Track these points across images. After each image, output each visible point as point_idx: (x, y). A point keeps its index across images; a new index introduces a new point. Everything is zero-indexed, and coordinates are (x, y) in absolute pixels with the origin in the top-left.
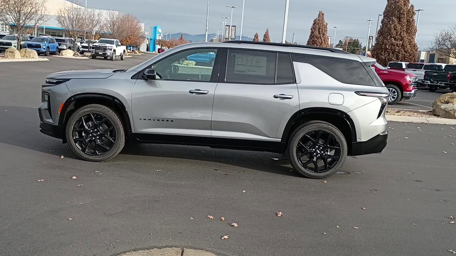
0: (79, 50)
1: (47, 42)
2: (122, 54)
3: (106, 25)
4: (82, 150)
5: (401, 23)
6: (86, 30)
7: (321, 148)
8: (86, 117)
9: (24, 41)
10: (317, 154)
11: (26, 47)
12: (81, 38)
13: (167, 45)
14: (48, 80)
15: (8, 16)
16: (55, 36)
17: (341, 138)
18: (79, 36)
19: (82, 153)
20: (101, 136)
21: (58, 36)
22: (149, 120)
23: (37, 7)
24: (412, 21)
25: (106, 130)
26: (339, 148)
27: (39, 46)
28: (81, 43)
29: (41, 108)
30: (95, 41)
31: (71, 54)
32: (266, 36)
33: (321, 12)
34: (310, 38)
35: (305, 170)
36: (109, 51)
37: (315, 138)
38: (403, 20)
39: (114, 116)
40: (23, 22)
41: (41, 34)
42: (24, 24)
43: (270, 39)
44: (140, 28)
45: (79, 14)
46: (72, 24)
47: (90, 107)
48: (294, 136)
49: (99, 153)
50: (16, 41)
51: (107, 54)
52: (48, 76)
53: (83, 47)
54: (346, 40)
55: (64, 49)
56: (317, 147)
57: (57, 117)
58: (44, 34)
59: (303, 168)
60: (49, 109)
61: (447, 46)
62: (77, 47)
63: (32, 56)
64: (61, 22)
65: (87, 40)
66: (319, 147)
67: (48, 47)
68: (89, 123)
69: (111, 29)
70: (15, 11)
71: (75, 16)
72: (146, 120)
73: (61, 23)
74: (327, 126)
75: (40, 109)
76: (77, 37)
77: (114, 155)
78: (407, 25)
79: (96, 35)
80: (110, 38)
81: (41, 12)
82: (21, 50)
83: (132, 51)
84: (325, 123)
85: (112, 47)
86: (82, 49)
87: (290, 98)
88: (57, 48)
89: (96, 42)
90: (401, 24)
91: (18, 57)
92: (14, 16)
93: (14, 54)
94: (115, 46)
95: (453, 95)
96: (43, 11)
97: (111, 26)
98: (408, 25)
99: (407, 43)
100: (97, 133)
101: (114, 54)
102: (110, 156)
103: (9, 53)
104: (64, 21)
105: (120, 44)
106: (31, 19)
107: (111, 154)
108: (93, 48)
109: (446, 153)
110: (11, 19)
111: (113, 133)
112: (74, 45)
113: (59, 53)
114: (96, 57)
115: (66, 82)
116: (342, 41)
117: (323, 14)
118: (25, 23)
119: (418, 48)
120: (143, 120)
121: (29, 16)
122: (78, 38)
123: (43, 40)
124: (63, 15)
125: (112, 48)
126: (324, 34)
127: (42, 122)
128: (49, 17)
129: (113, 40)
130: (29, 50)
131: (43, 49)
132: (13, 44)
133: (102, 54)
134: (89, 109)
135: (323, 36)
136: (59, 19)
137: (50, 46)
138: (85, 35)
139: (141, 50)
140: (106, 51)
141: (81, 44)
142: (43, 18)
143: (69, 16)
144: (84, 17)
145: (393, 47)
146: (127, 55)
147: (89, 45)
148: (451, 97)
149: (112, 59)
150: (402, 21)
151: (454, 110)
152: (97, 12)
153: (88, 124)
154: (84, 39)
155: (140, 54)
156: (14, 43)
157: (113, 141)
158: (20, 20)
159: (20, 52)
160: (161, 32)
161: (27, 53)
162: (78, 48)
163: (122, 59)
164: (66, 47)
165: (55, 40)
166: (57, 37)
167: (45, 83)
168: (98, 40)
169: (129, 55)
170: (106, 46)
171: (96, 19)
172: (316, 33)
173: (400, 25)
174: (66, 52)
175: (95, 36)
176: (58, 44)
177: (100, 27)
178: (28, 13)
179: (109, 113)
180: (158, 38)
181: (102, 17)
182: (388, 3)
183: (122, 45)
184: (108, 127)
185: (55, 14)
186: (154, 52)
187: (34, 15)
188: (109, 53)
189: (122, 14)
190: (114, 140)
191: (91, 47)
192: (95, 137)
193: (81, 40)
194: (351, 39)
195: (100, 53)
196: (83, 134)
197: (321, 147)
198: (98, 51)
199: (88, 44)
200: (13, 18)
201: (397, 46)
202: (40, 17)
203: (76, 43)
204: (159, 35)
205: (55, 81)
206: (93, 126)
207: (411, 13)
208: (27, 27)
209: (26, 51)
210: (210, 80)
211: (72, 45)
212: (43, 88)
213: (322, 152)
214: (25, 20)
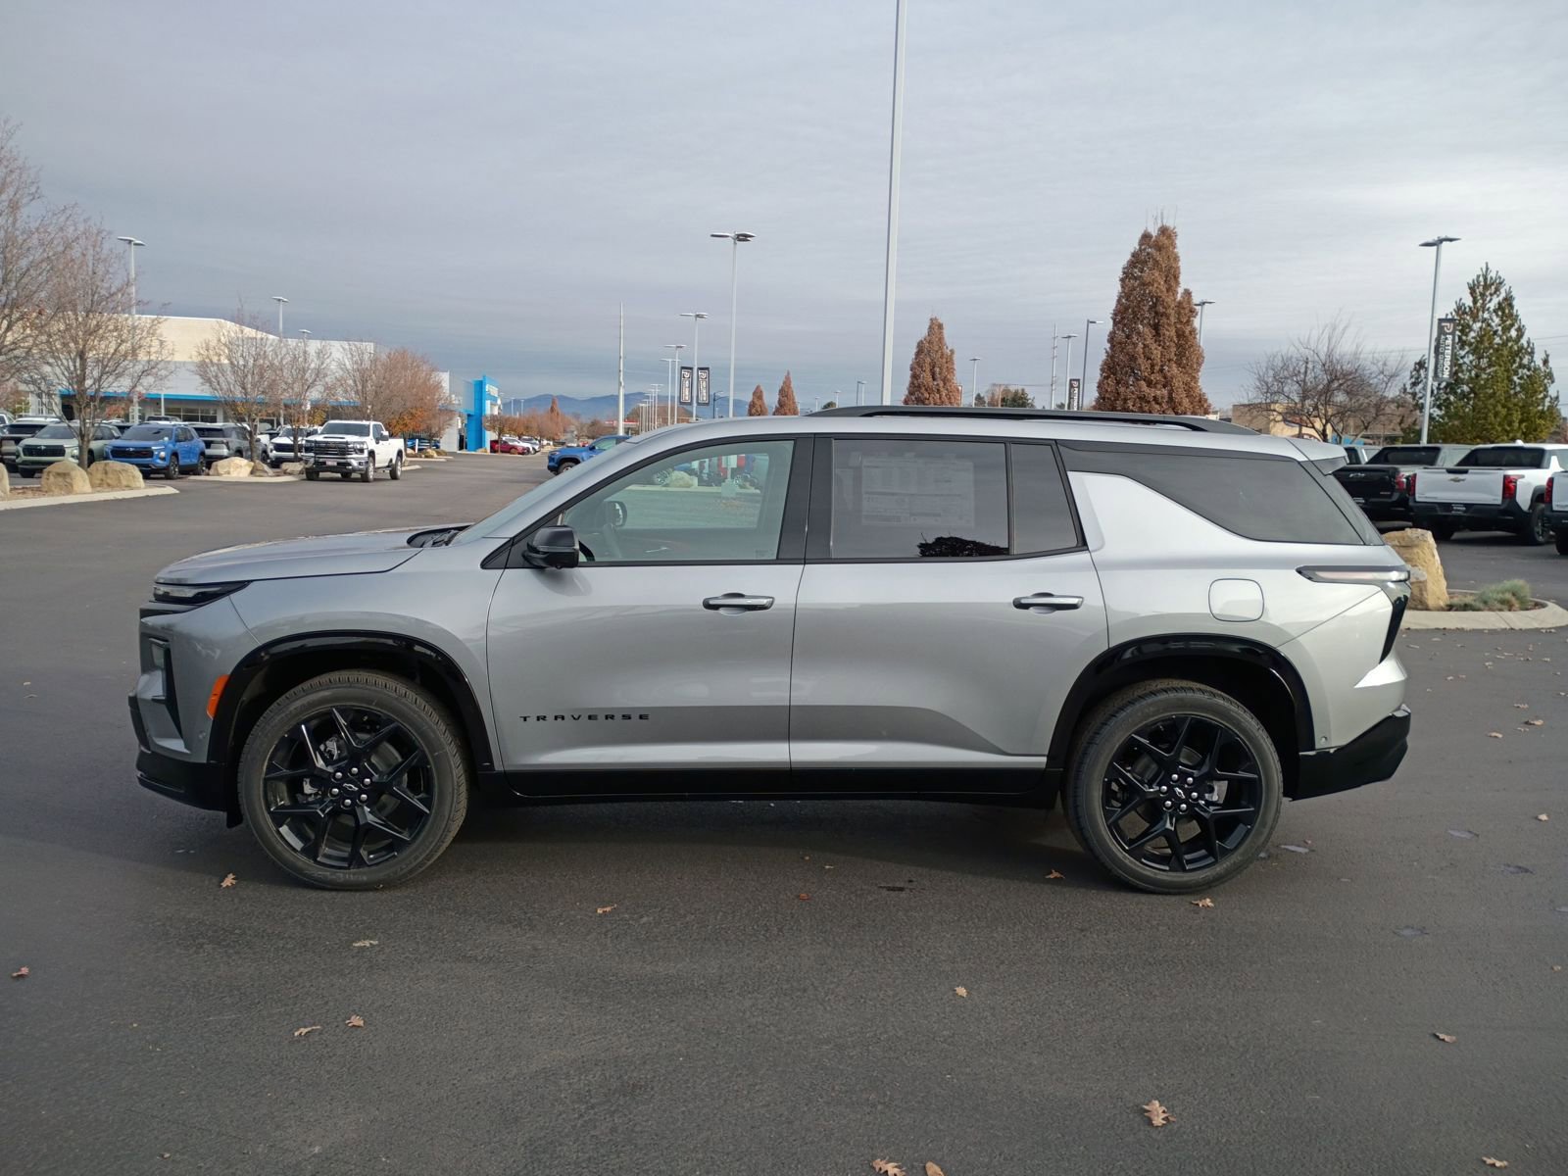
0: (268, 456)
1: (170, 439)
2: (394, 462)
3: (341, 381)
4: (304, 851)
5: (1161, 338)
6: (285, 397)
7: (1190, 779)
8: (314, 723)
9: (101, 439)
10: (1178, 801)
11: (106, 458)
12: (271, 422)
13: (515, 430)
14: (162, 589)
15: (47, 369)
16: (195, 419)
17: (1262, 741)
18: (265, 418)
19: (303, 861)
20: (376, 792)
21: (204, 419)
22: (556, 718)
23: (137, 338)
24: (1190, 332)
25: (397, 767)
26: (1256, 776)
27: (147, 453)
28: (272, 436)
29: (138, 697)
30: (311, 429)
31: (243, 470)
32: (785, 393)
33: (936, 319)
34: (911, 393)
35: (1138, 863)
36: (355, 456)
37: (1164, 746)
38: (1167, 330)
39: (423, 714)
40: (94, 383)
41: (153, 415)
42: (97, 391)
43: (796, 400)
44: (438, 386)
45: (262, 353)
46: (243, 384)
47: (329, 685)
48: (1090, 743)
49: (370, 854)
50: (75, 442)
51: (350, 464)
52: (164, 574)
53: (279, 447)
54: (993, 394)
55: (221, 458)
56: (1175, 776)
57: (201, 732)
58: (163, 415)
59: (1129, 860)
60: (170, 700)
61: (1288, 397)
62: (261, 448)
63: (124, 483)
64: (209, 379)
65: (289, 427)
66: (1183, 776)
67: (175, 454)
68: (327, 742)
69: (357, 392)
70: (69, 352)
71: (251, 361)
72: (544, 718)
73: (209, 381)
74: (1209, 701)
75: (134, 702)
76: (258, 419)
77: (428, 858)
78: (1178, 346)
79: (314, 412)
80: (356, 419)
81: (149, 352)
82: (92, 466)
83: (420, 450)
84: (1200, 690)
85: (363, 443)
86: (275, 453)
87: (1074, 607)
88: (202, 454)
89: (315, 432)
90: (1162, 343)
91: (83, 489)
92: (68, 369)
93: (68, 480)
94: (374, 441)
95: (1406, 539)
96: (153, 350)
97: (356, 385)
98: (1181, 346)
99: (1180, 395)
100: (363, 782)
101: (371, 464)
102: (414, 864)
103: (55, 478)
104: (220, 375)
105: (386, 433)
106: (119, 376)
107: (416, 858)
108: (308, 450)
109: (1500, 736)
110: (58, 378)
111: (421, 777)
112: (250, 443)
113: (209, 467)
114: (318, 475)
115: (232, 595)
116: (982, 395)
117: (940, 326)
118: (99, 386)
119: (1209, 406)
120: (536, 719)
121: (111, 366)
122: (262, 421)
123: (158, 433)
124: (215, 359)
125: (365, 447)
126: (945, 380)
127: (146, 751)
128: (172, 367)
129: (365, 422)
130: (115, 465)
131: (159, 461)
132: (67, 450)
133: (335, 464)
134: (326, 693)
135: (945, 384)
136: (203, 369)
137: (179, 451)
138: (282, 412)
139: (443, 447)
140: (349, 456)
141: (271, 439)
142: (154, 371)
143: (234, 360)
144: (276, 362)
145: (1144, 404)
146: (406, 464)
147: (295, 440)
148: (1404, 544)
149: (364, 479)
150: (1164, 335)
151: (1420, 582)
152: (314, 346)
153: (322, 747)
154: (279, 424)
155: (442, 459)
156: (71, 446)
157: (426, 806)
158: (84, 379)
159: (88, 473)
160: (496, 396)
161: (110, 475)
162: (265, 452)
163: (394, 476)
164: (228, 448)
165: (194, 433)
166: (202, 421)
167: (153, 599)
168: (322, 425)
169: (412, 463)
170: (347, 443)
171: (313, 366)
172: (926, 377)
173: (1159, 345)
174: (229, 466)
175: (312, 414)
176: (206, 442)
177: (327, 388)
178: (109, 356)
179: (406, 705)
180: (491, 409)
181: (331, 358)
182: (1122, 287)
183: (392, 436)
184: (402, 757)
185: (191, 358)
186: (480, 450)
187: (126, 362)
188: (354, 460)
189: (387, 351)
190: (428, 803)
191: (301, 446)
192: (354, 796)
193: (270, 427)
194: (1006, 391)
195: (330, 463)
196: (308, 789)
197: (1191, 775)
198: (322, 458)
199: (292, 438)
200: (63, 374)
201: (1157, 403)
202: (146, 368)
203: (259, 437)
204: (491, 404)
205: (190, 593)
206: (345, 754)
207: (1187, 311)
208: (107, 400)
209: (107, 468)
210: (775, 557)
211: (246, 444)
212: (143, 620)
213: (1195, 794)
214: (100, 378)
